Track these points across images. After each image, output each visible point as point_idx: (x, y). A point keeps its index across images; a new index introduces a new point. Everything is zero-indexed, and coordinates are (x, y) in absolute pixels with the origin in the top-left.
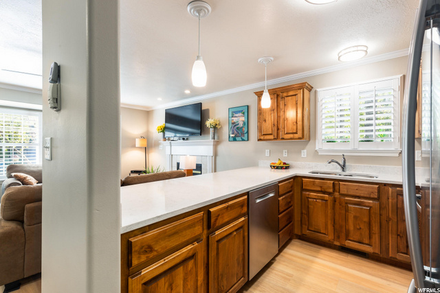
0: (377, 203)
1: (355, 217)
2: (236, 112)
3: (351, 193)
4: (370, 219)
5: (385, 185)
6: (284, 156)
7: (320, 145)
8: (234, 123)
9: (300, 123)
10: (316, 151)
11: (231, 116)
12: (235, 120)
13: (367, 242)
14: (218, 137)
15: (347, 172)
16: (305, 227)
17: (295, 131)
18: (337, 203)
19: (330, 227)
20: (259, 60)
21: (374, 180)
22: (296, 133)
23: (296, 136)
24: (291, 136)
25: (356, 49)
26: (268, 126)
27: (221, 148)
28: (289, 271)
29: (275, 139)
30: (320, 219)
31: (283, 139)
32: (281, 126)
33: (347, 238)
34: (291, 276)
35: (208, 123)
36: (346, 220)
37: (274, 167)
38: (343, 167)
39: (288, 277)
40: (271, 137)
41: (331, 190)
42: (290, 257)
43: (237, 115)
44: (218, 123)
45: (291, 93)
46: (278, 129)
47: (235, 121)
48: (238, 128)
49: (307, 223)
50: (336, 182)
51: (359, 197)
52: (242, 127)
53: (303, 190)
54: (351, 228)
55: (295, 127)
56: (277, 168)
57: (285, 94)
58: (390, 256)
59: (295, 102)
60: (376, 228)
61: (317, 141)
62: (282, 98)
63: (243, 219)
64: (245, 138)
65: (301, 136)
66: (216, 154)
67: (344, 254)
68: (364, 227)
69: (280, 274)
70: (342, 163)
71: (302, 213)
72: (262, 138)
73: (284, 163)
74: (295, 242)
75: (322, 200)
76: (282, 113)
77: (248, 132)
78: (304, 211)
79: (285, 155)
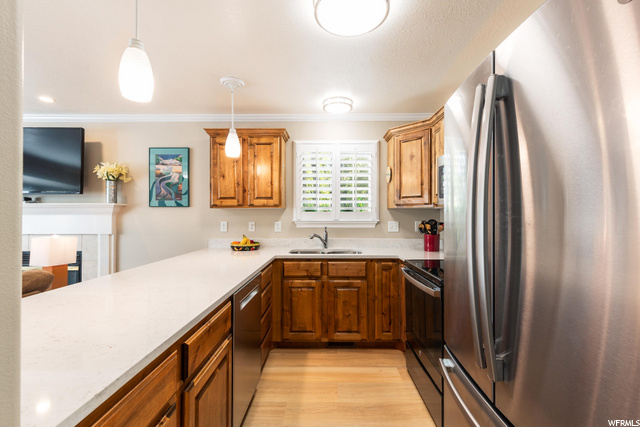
0: (365, 282)
1: (345, 303)
2: (166, 157)
3: (341, 274)
4: (358, 302)
5: (372, 260)
6: (250, 230)
7: (298, 215)
8: (161, 175)
9: (276, 184)
10: (293, 223)
11: (153, 161)
12: (162, 169)
13: (355, 329)
14: (125, 199)
15: (330, 249)
16: (287, 328)
17: (269, 195)
18: (325, 288)
19: (318, 321)
20: (222, 80)
21: (357, 256)
22: (271, 198)
23: (271, 202)
24: (264, 201)
25: (342, 100)
26: (228, 185)
27: (130, 220)
28: (279, 399)
29: (239, 206)
30: (306, 313)
31: (251, 205)
32: (249, 187)
33: (336, 331)
34: (283, 405)
35: (101, 171)
36: (335, 307)
37: (238, 248)
38: (325, 243)
39: (280, 408)
40: (234, 202)
41: (319, 274)
42: (275, 378)
43: (167, 162)
44: (124, 172)
45: (263, 140)
46: (244, 191)
47: (162, 171)
48: (168, 185)
49: (289, 322)
50: (325, 262)
51: (347, 278)
52: (177, 184)
53: (284, 277)
54: (340, 316)
55: (269, 189)
56: (244, 249)
57: (255, 141)
58: (376, 338)
59: (269, 155)
60: (364, 312)
61: (295, 210)
62: (251, 145)
63: (226, 342)
64: (184, 201)
65: (277, 203)
66: (118, 232)
67: (333, 351)
68: (352, 312)
69: (269, 408)
70: (324, 238)
71: (283, 310)
72: (218, 203)
73: (252, 242)
74: (275, 353)
75: (309, 287)
76: (251, 168)
77: (188, 192)
78: (285, 307)
79: (251, 228)
